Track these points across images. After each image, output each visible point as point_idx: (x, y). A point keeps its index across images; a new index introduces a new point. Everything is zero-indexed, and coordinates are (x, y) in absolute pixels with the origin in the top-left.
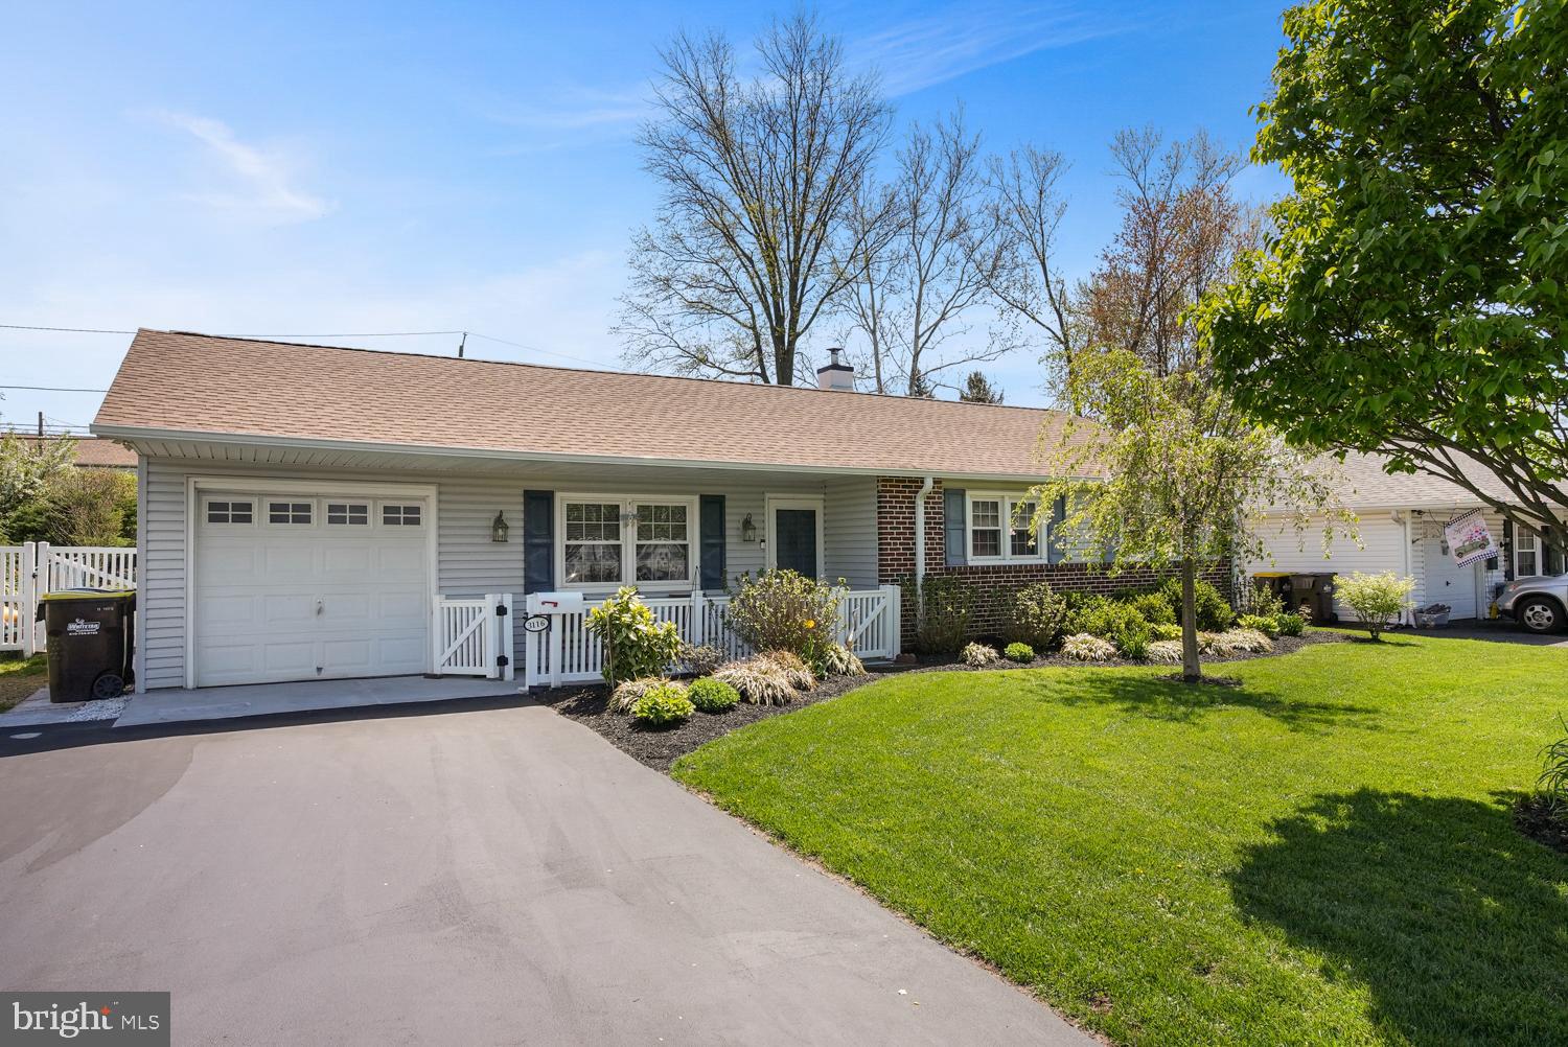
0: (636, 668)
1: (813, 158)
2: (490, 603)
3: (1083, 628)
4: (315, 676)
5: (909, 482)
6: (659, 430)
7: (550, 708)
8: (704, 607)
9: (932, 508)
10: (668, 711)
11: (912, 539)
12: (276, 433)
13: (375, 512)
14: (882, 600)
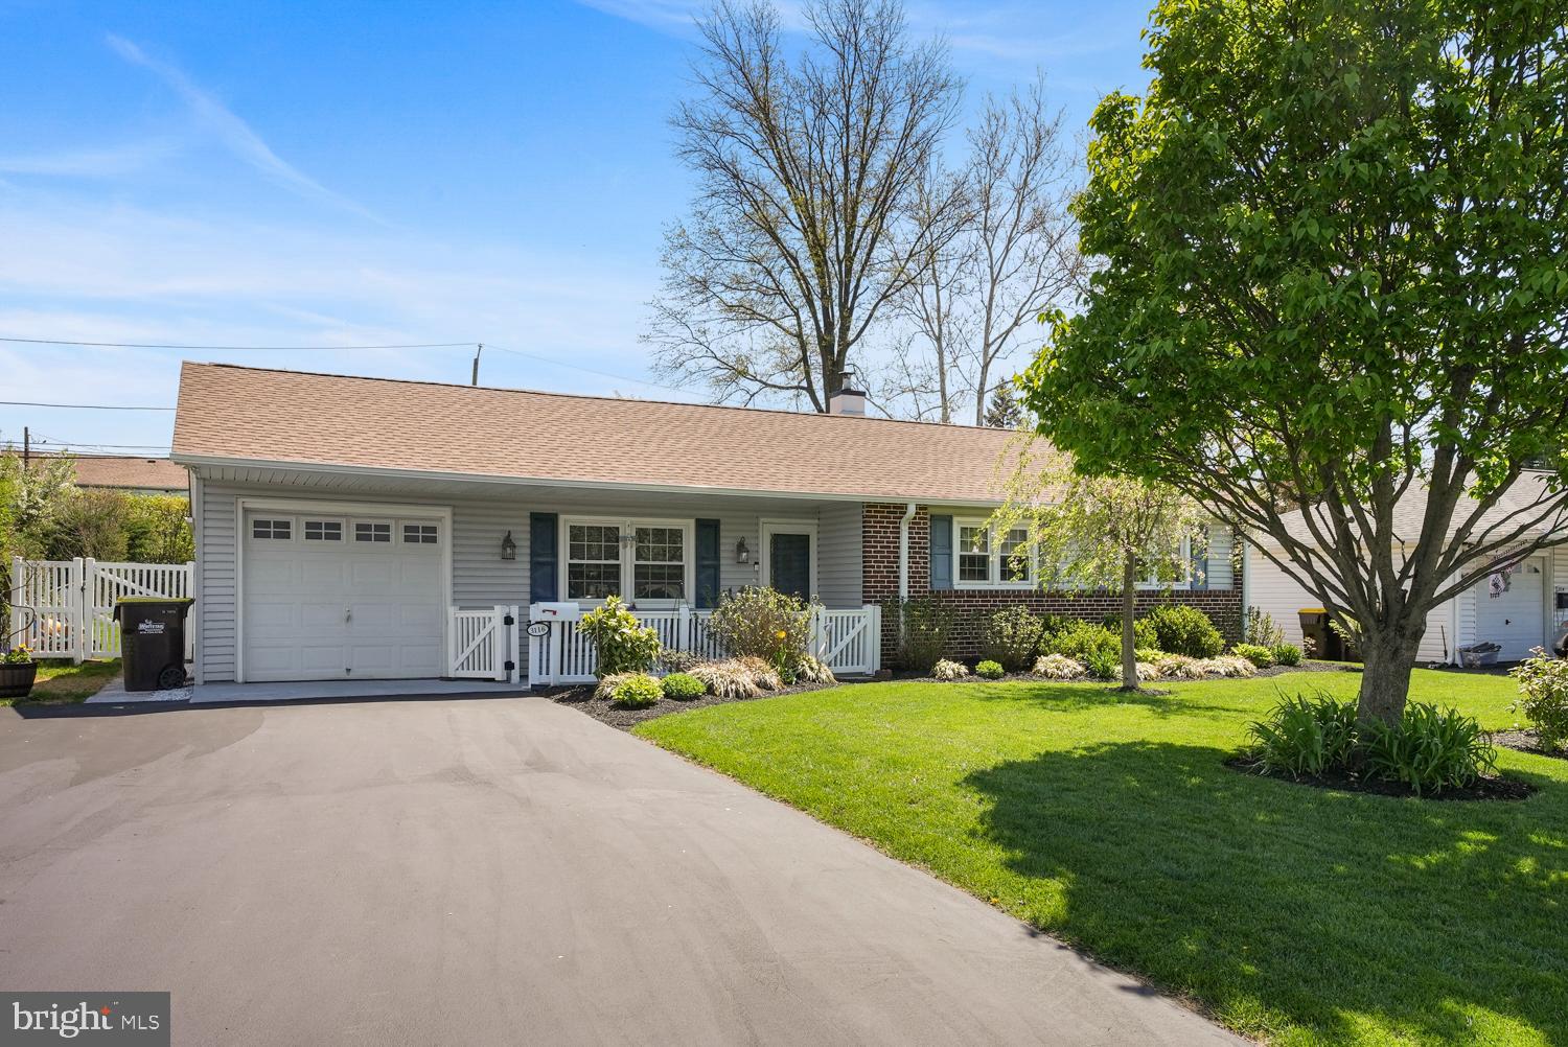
0: (621, 665)
1: (868, 143)
2: (498, 613)
3: (1058, 649)
4: (344, 675)
5: (894, 507)
6: (656, 458)
7: (547, 699)
8: (691, 620)
9: (917, 533)
10: (640, 694)
11: (896, 562)
12: (317, 460)
13: (397, 529)
14: (862, 619)
